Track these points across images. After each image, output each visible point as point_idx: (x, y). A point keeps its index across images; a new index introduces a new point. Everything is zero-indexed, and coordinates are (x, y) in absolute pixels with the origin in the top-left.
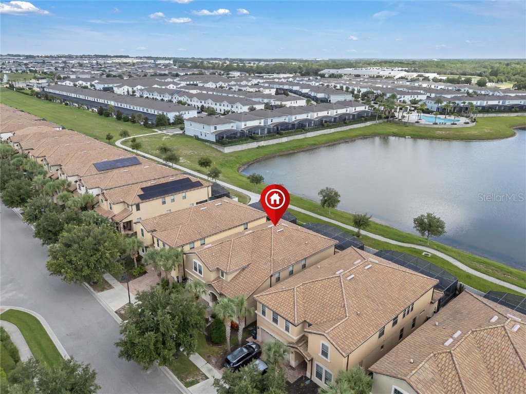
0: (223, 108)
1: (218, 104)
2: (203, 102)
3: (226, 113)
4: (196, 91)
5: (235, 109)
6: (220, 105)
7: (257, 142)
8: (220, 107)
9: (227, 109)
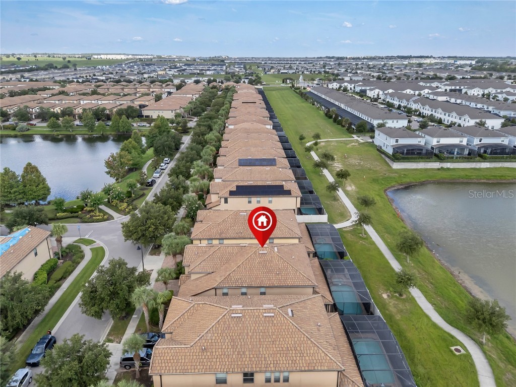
0: (451, 119)
1: (447, 114)
2: (434, 111)
3: (452, 125)
4: (446, 97)
5: (462, 122)
6: (449, 116)
7: (440, 162)
8: (448, 118)
9: (454, 120)
